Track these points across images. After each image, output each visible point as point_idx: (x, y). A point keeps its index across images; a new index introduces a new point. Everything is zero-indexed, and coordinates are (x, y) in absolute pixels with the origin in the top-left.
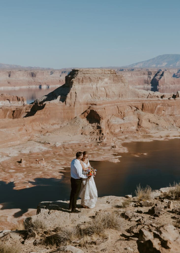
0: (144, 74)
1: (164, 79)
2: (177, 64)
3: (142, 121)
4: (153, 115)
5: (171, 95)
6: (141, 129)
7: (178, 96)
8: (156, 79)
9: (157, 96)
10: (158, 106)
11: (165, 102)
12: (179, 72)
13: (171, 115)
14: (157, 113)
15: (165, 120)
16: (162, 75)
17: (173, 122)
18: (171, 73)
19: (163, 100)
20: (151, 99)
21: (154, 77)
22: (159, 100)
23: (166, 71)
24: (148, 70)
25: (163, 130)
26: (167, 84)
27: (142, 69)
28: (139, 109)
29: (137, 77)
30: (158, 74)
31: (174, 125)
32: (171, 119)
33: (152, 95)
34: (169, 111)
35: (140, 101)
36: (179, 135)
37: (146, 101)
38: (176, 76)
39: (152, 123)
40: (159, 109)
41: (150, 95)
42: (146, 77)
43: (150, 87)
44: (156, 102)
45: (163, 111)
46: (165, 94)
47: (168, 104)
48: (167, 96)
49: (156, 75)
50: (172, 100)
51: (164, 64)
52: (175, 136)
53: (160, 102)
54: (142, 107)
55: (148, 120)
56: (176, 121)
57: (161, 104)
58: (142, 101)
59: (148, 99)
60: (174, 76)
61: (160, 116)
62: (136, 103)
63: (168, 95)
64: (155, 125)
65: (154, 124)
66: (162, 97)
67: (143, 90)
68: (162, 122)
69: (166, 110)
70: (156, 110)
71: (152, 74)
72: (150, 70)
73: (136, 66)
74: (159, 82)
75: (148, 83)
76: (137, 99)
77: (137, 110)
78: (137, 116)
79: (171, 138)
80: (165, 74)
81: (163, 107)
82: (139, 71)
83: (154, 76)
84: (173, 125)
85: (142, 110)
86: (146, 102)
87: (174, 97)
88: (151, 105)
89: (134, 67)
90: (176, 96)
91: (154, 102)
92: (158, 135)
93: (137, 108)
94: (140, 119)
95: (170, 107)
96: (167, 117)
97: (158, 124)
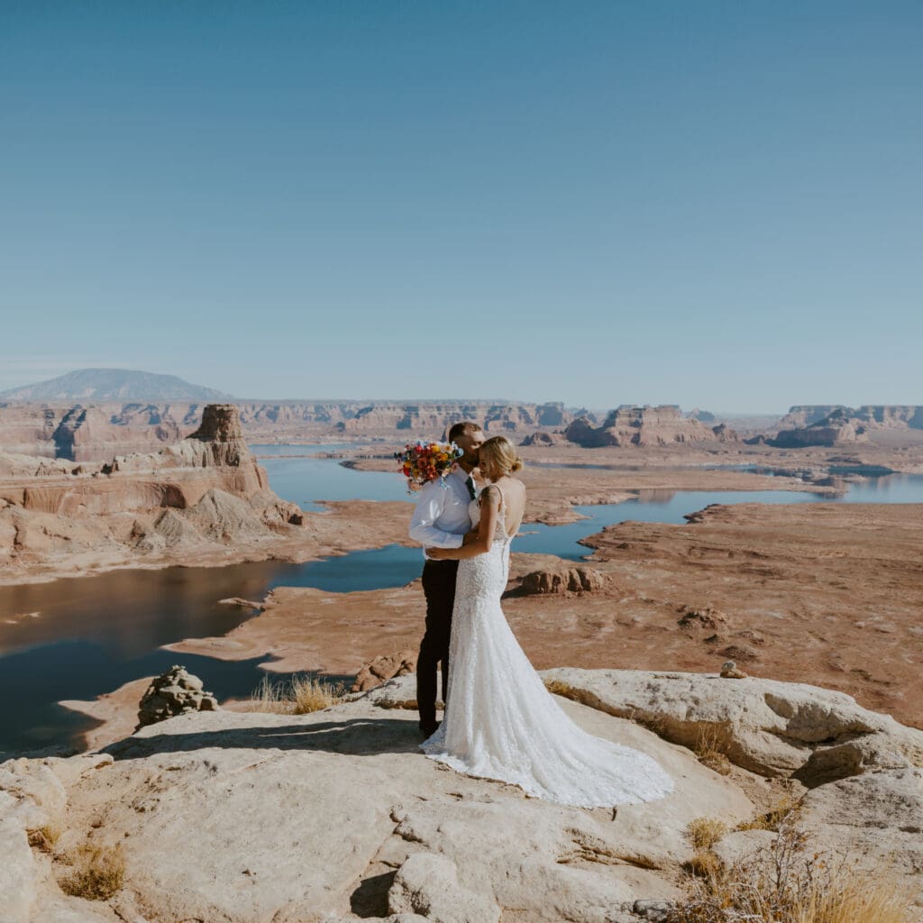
0: (35, 416)
1: (88, 429)
2: (121, 392)
3: (26, 532)
4: (55, 515)
5: (98, 467)
6: (22, 553)
7: (117, 469)
8: (66, 428)
9: (61, 471)
10: (67, 495)
11: (84, 484)
12: (126, 412)
13: (101, 515)
14: (66, 511)
15: (86, 526)
16: (82, 418)
17: (106, 531)
18: (104, 414)
19: (79, 479)
20: (47, 477)
21: (61, 424)
22: (68, 479)
23: (92, 409)
24: (47, 406)
25: (84, 552)
26: (95, 440)
27: (29, 404)
28: (16, 502)
29: (16, 423)
30: (70, 416)
31: (111, 538)
32: (103, 524)
33: (50, 467)
34: (95, 504)
35: (15, 484)
36: (122, 560)
37: (33, 482)
38: (120, 420)
39: (53, 538)
40: (70, 502)
41: (43, 469)
42: (40, 423)
43: (51, 447)
44: (60, 484)
45: (80, 506)
46: (83, 464)
47: (92, 489)
48: (88, 469)
49: (66, 418)
50: (101, 478)
51: (89, 392)
52: (114, 565)
53: (70, 484)
54: (25, 499)
55: (42, 530)
56: (116, 529)
57: (74, 489)
58: (22, 482)
59: (39, 477)
60: (114, 420)
61: (74, 518)
62: (8, 489)
63: (91, 466)
64: (60, 541)
65: (58, 538)
66: (75, 472)
67: (23, 456)
68: (78, 533)
69: (87, 503)
70: (62, 504)
71: (56, 416)
72: (51, 407)
73: (13, 397)
74: (76, 435)
75: (46, 439)
76: (9, 477)
77: (8, 506)
78: (12, 523)
79: (105, 568)
80: (89, 417)
81: (79, 495)
82: (18, 408)
83: (60, 420)
84: (107, 537)
85: (24, 504)
86: (33, 485)
87: (107, 470)
88: (47, 492)
89: (9, 398)
90: (110, 468)
91: (54, 484)
92: (68, 564)
93: (10, 502)
94: (19, 527)
95: (98, 496)
96: (93, 518)
97: (69, 537)
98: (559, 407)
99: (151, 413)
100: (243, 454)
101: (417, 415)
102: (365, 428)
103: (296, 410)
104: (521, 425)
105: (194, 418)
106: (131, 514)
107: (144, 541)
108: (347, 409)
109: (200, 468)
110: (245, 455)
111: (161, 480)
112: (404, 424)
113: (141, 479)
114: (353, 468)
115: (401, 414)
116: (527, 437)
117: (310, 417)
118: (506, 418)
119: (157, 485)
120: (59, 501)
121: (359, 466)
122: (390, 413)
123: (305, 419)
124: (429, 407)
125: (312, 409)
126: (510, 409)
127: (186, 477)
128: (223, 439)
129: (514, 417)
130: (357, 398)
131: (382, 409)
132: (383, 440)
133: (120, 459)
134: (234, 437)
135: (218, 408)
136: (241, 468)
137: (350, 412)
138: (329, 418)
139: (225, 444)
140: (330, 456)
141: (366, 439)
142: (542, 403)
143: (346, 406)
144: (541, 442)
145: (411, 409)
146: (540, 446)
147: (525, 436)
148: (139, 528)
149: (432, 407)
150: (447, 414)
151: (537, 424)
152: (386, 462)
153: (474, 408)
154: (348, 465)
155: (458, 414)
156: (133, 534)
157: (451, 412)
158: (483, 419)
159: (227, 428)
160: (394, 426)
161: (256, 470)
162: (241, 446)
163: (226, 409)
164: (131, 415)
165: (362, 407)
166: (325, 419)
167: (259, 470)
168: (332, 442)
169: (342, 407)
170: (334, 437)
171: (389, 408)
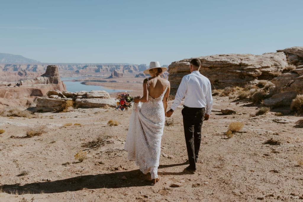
2: (2, 60)
4: (3, 98)
5: (15, 84)
7: (21, 85)
9: (4, 85)
10: (7, 92)
11: (12, 89)
13: (17, 98)
14: (7, 97)
15: (13, 102)
17: (19, 103)
19: (10, 88)
20: (0, 87)
22: (7, 88)
31: (21, 105)
32: (18, 101)
33: (1, 84)
34: (15, 95)
39: (3, 105)
40: (7, 94)
44: (5, 89)
45: (11, 96)
46: (11, 83)
47: (14, 90)
48: (12, 84)
50: (17, 87)
56: (22, 102)
61: (9, 99)
64: (6, 106)
66: (9, 85)
68: (11, 103)
69: (13, 95)
70: (5, 95)
81: (10, 92)
84: (20, 105)
87: (18, 85)
90: (20, 84)
91: (3, 89)
95: (16, 93)
96: (15, 99)
97: (8, 104)
98: (145, 66)
99: (15, 67)
100: (59, 80)
101: (102, 68)
102: (85, 72)
103: (62, 66)
104: (134, 71)
105: (29, 69)
106: (26, 98)
107: (31, 106)
108: (78, 66)
109: (46, 84)
110: (60, 80)
111: (35, 88)
112: (97, 71)
113: (28, 87)
114: (84, 84)
115: (97, 68)
116: (137, 75)
117: (67, 69)
118: (130, 69)
119: (34, 89)
120: (4, 94)
121: (87, 84)
122: (93, 67)
123: (65, 69)
124: (105, 66)
125: (67, 66)
126: (131, 66)
127: (42, 87)
128: (53, 76)
129: (132, 69)
130: (82, 63)
131: (91, 66)
132: (91, 76)
133: (22, 81)
134: (56, 75)
135: (51, 66)
136: (59, 84)
137: (79, 67)
138: (73, 69)
139: (54, 77)
140: (76, 81)
141: (86, 75)
142: (139, 64)
143: (78, 65)
144: (141, 76)
145: (100, 66)
146: (141, 77)
147: (136, 74)
148: (29, 102)
149: (106, 66)
150: (111, 68)
151: (138, 70)
152: (95, 82)
153: (119, 66)
154: (83, 83)
155: (114, 68)
156: (27, 104)
157: (112, 67)
158: (122, 69)
159: (54, 72)
160: (94, 72)
161: (63, 85)
162: (59, 77)
163: (54, 67)
164: (8, 68)
165: (83, 66)
166: (72, 69)
167: (64, 85)
168: (75, 76)
169: (77, 65)
170: (75, 75)
171: (93, 66)
